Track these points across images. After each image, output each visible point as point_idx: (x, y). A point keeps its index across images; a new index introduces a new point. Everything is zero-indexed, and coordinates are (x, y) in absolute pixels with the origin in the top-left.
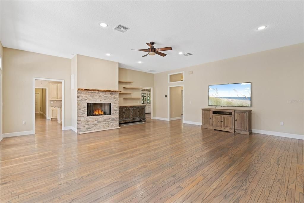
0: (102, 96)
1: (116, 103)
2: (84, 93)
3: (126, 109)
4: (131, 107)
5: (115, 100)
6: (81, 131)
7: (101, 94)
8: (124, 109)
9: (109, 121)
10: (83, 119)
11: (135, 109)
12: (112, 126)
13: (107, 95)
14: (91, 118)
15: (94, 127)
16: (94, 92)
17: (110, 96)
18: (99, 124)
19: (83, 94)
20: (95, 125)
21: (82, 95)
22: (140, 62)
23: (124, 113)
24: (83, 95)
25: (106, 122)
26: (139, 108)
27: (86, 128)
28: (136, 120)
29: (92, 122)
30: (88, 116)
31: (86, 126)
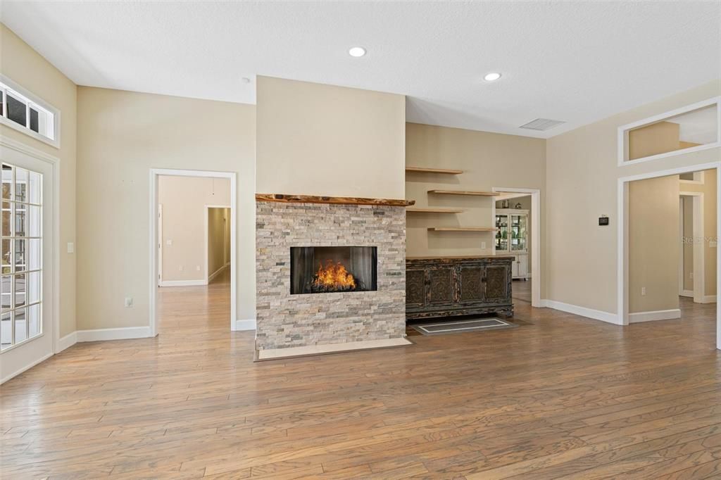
0: (343, 222)
1: (393, 247)
2: (281, 211)
3: (435, 268)
4: (455, 262)
5: (393, 234)
6: (268, 345)
7: (340, 213)
8: (427, 270)
9: (368, 314)
10: (275, 303)
11: (472, 270)
12: (382, 332)
13: (361, 219)
14: (305, 302)
15: (316, 335)
16: (315, 208)
17: (374, 223)
18: (332, 323)
19: (277, 214)
20: (317, 326)
21: (274, 218)
22: (492, 77)
23: (429, 283)
24: (278, 218)
25: (356, 318)
26: (488, 267)
27: (287, 336)
28: (475, 312)
29: (306, 316)
30: (292, 292)
31: (288, 329)
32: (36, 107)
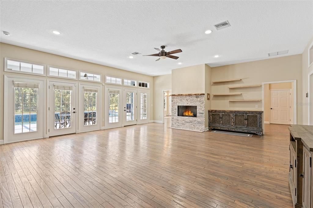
0: (188, 100)
1: (201, 106)
3: (224, 113)
4: (231, 112)
5: (201, 103)
6: (174, 126)
7: (188, 98)
9: (194, 123)
11: (240, 115)
12: (198, 128)
13: (193, 99)
14: (181, 118)
15: (183, 126)
17: (196, 100)
18: (186, 124)
21: (175, 99)
23: (221, 118)
25: (191, 124)
26: (248, 114)
28: (241, 131)
29: (181, 121)
30: (178, 115)
31: (177, 124)
32: (146, 83)
